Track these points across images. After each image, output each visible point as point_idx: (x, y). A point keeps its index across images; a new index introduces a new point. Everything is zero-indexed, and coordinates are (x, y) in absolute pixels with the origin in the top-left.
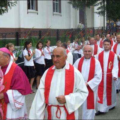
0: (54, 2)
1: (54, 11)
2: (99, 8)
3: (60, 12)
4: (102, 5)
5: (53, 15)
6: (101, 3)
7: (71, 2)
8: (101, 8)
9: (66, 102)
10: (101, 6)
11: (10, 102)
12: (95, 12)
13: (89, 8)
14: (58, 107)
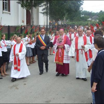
0: (4, 1)
1: (3, 10)
2: (44, 9)
3: (9, 11)
4: (46, 6)
5: (3, 14)
6: (45, 5)
7: (19, 2)
8: (45, 9)
9: (84, 48)
10: (46, 8)
11: (66, 49)
12: (40, 13)
13: (36, 8)
14: (82, 50)
